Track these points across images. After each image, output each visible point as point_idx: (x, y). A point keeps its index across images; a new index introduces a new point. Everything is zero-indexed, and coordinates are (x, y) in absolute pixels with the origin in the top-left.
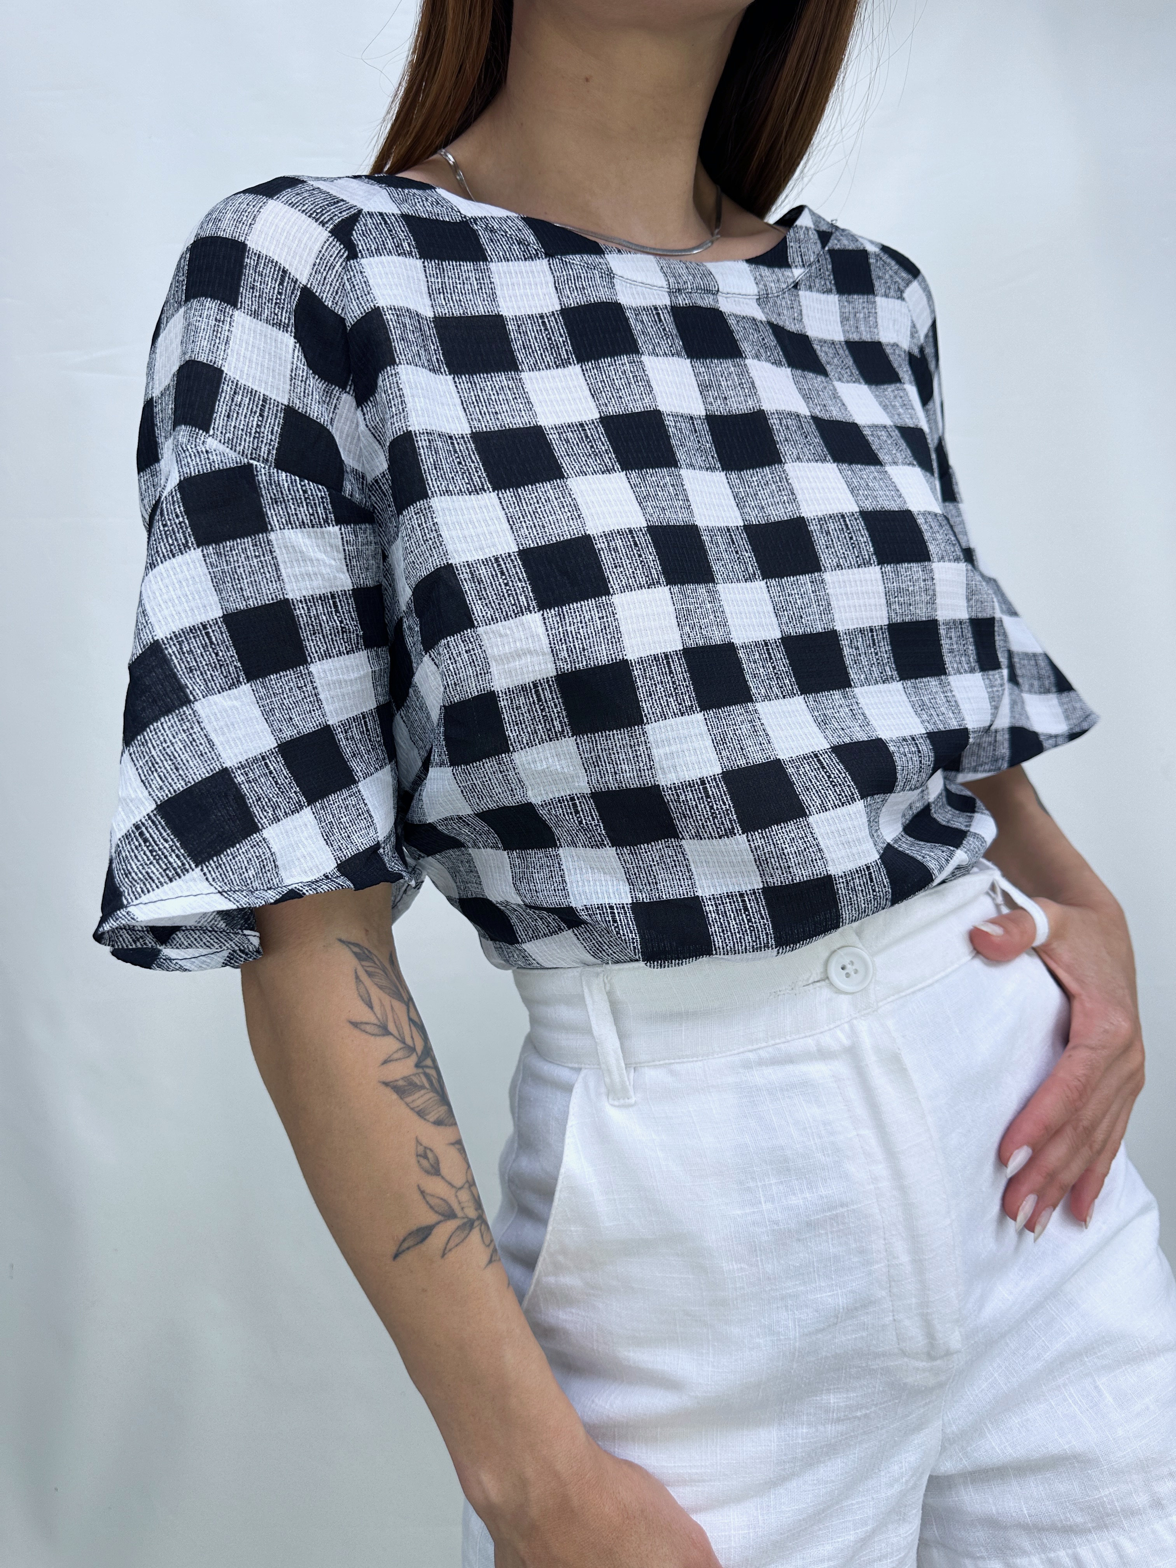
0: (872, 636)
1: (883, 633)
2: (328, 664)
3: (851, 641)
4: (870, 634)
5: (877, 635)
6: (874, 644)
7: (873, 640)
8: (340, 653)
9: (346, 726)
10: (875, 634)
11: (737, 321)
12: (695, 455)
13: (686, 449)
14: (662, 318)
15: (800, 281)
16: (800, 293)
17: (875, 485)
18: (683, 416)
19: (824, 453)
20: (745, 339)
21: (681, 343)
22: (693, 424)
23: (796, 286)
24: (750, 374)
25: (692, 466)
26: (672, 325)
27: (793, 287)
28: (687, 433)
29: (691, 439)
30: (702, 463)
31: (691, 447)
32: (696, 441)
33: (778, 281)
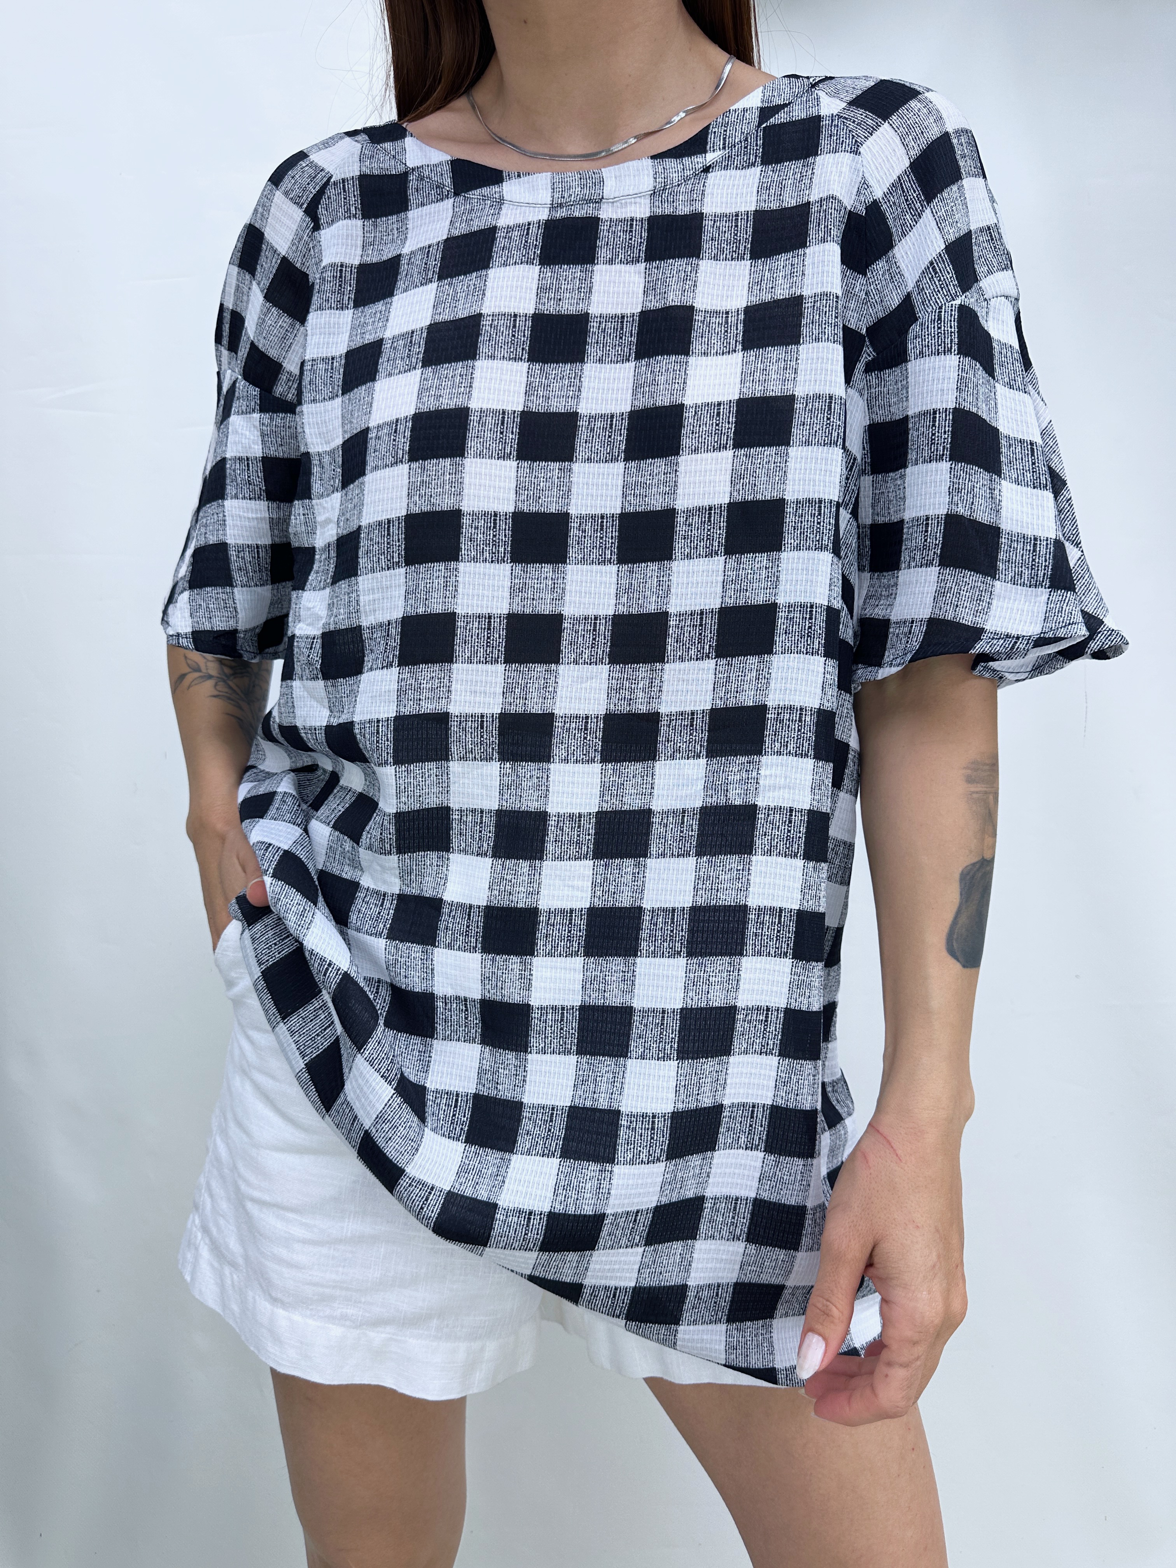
2: (235, 502)
3: (580, 524)
8: (244, 498)
9: (240, 549)
11: (610, 227)
12: (501, 347)
13: (494, 343)
14: (531, 231)
15: (713, 163)
16: (709, 175)
17: (662, 379)
18: (505, 314)
19: (630, 352)
20: (607, 244)
21: (539, 252)
22: (515, 321)
23: (707, 170)
24: (593, 280)
25: (493, 357)
26: (537, 237)
27: (701, 172)
28: (502, 329)
29: (505, 334)
30: (506, 354)
31: (500, 341)
32: (511, 335)
33: (683, 170)
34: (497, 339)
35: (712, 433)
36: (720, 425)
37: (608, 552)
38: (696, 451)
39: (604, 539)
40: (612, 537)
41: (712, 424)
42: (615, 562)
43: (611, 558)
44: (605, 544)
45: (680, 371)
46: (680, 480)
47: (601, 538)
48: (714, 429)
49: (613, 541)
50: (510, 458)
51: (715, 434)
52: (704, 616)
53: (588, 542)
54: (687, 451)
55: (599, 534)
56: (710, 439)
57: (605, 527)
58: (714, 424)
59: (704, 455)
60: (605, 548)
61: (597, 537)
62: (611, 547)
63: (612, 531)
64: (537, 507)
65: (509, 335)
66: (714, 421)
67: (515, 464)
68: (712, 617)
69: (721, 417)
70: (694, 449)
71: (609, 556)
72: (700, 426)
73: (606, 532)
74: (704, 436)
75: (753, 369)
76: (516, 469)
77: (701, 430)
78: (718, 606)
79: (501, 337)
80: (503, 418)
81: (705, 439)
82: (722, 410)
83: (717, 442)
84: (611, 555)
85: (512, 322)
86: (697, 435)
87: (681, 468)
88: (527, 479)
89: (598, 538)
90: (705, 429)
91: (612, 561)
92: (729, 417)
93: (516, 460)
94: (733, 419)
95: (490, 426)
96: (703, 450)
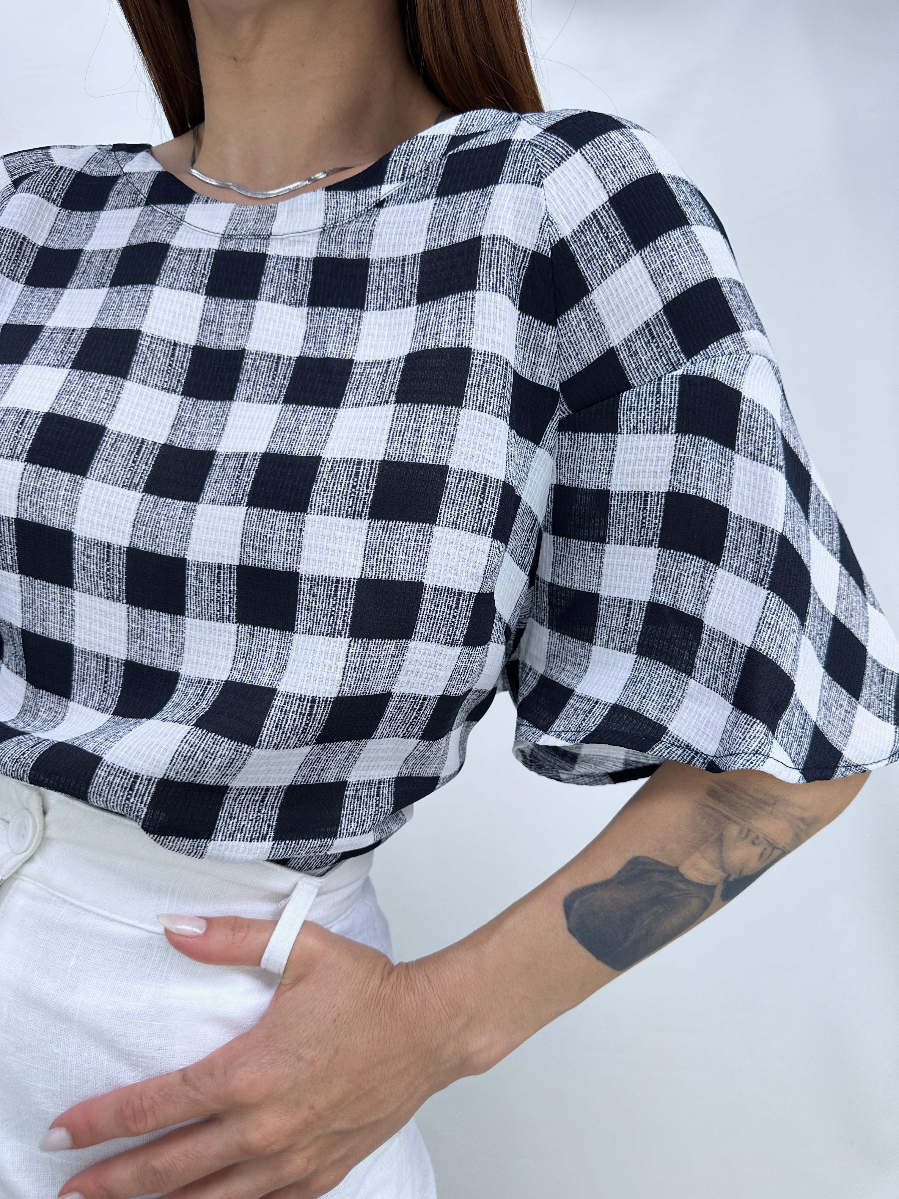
0: (219, 573)
1: (230, 572)
3: (199, 571)
4: (217, 571)
5: (224, 573)
6: (219, 581)
7: (219, 578)
10: (222, 571)
11: (276, 264)
12: (155, 374)
13: (148, 367)
14: (200, 259)
15: (388, 197)
16: (382, 211)
17: (305, 429)
18: (164, 340)
19: (279, 395)
20: (272, 281)
21: (206, 281)
22: (174, 349)
23: (380, 204)
24: (254, 316)
25: (144, 382)
26: (205, 266)
27: (374, 207)
28: (159, 355)
29: (161, 361)
30: (159, 382)
31: (156, 367)
32: (167, 364)
33: (356, 204)
34: (153, 364)
35: (346, 495)
36: (357, 488)
37: (226, 608)
38: (326, 512)
39: (222, 592)
40: (230, 590)
41: (348, 485)
42: (234, 621)
43: (229, 615)
44: (223, 599)
45: (325, 423)
46: (305, 542)
47: (219, 591)
48: (349, 491)
49: (232, 595)
50: (136, 489)
51: (350, 497)
52: (316, 705)
53: (205, 594)
54: (316, 511)
55: (216, 586)
56: (344, 501)
57: (222, 579)
58: (351, 486)
59: (335, 519)
60: (223, 603)
61: (214, 589)
62: (230, 602)
63: (230, 585)
64: (154, 547)
65: (165, 363)
66: (351, 482)
67: (139, 495)
68: (325, 707)
69: (360, 478)
70: (324, 509)
71: (228, 613)
72: (334, 485)
73: (223, 585)
74: (337, 497)
75: (403, 428)
76: (139, 501)
77: (335, 489)
78: (334, 695)
79: (157, 364)
80: (141, 447)
81: (338, 500)
82: (361, 470)
83: (351, 507)
84: (230, 611)
85: (171, 350)
86: (329, 494)
87: (307, 529)
88: (148, 514)
89: (216, 591)
90: (339, 489)
91: (231, 618)
92: (369, 480)
93: (143, 492)
94: (372, 484)
95: (123, 452)
96: (334, 513)
